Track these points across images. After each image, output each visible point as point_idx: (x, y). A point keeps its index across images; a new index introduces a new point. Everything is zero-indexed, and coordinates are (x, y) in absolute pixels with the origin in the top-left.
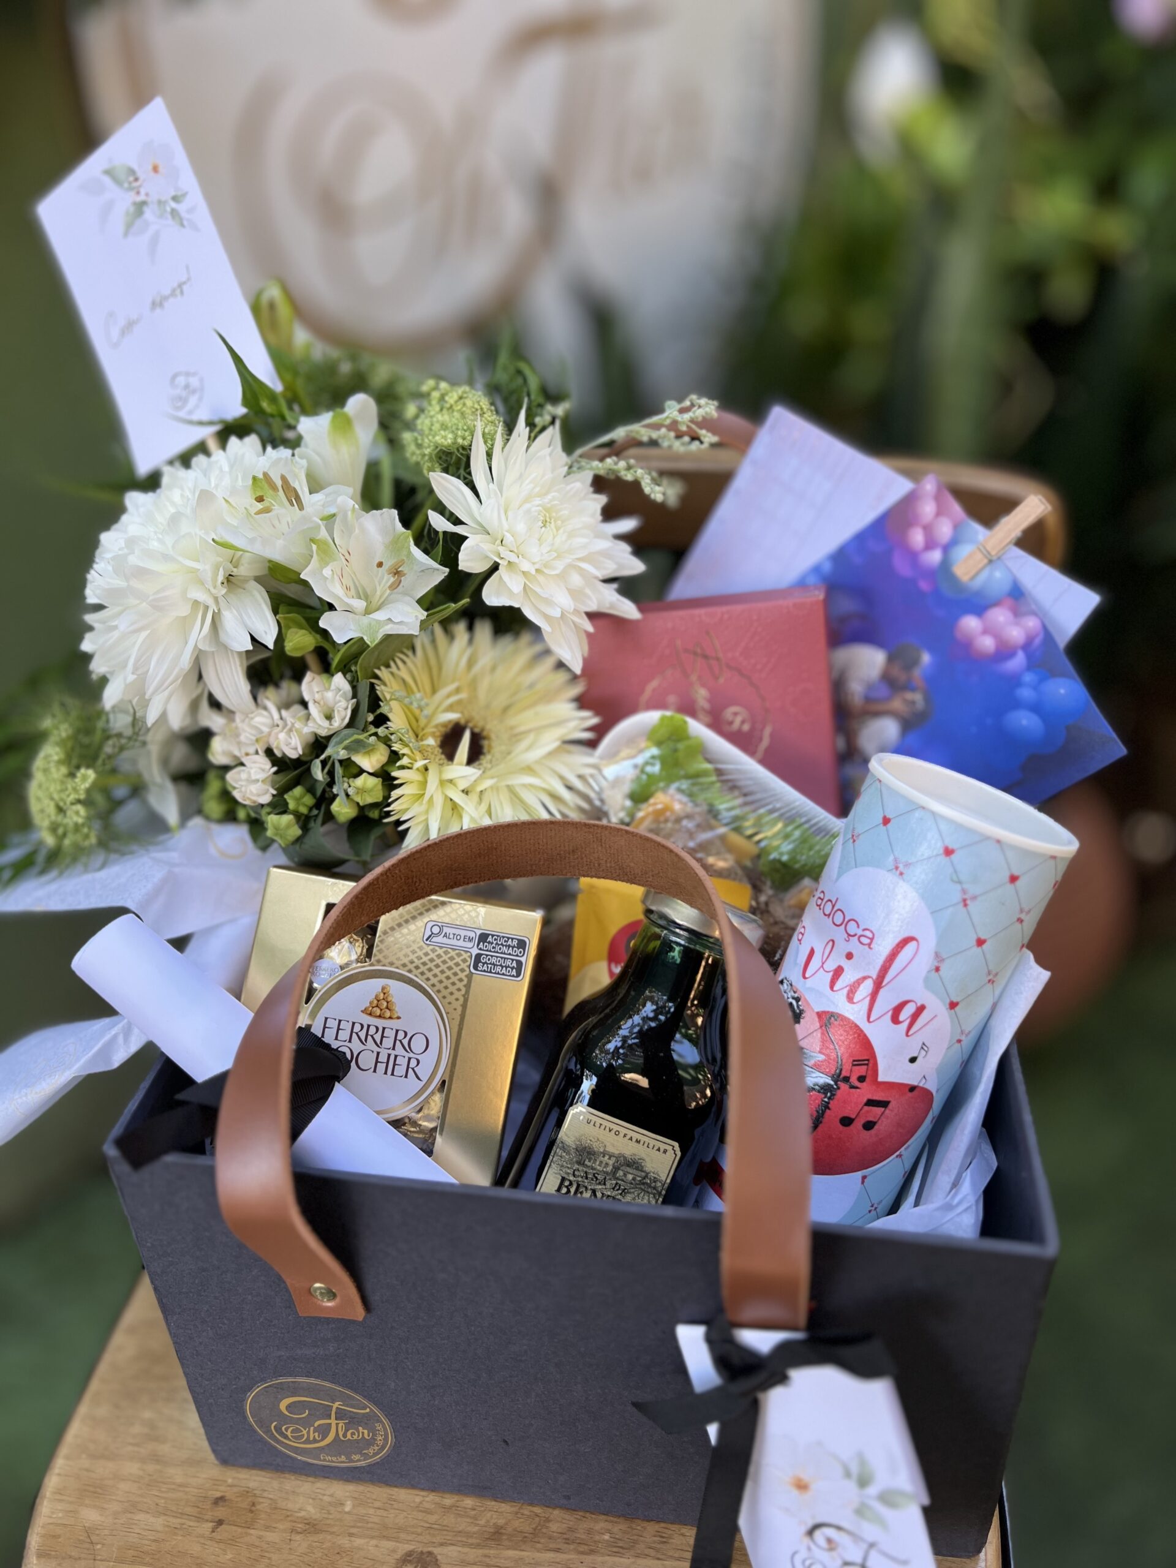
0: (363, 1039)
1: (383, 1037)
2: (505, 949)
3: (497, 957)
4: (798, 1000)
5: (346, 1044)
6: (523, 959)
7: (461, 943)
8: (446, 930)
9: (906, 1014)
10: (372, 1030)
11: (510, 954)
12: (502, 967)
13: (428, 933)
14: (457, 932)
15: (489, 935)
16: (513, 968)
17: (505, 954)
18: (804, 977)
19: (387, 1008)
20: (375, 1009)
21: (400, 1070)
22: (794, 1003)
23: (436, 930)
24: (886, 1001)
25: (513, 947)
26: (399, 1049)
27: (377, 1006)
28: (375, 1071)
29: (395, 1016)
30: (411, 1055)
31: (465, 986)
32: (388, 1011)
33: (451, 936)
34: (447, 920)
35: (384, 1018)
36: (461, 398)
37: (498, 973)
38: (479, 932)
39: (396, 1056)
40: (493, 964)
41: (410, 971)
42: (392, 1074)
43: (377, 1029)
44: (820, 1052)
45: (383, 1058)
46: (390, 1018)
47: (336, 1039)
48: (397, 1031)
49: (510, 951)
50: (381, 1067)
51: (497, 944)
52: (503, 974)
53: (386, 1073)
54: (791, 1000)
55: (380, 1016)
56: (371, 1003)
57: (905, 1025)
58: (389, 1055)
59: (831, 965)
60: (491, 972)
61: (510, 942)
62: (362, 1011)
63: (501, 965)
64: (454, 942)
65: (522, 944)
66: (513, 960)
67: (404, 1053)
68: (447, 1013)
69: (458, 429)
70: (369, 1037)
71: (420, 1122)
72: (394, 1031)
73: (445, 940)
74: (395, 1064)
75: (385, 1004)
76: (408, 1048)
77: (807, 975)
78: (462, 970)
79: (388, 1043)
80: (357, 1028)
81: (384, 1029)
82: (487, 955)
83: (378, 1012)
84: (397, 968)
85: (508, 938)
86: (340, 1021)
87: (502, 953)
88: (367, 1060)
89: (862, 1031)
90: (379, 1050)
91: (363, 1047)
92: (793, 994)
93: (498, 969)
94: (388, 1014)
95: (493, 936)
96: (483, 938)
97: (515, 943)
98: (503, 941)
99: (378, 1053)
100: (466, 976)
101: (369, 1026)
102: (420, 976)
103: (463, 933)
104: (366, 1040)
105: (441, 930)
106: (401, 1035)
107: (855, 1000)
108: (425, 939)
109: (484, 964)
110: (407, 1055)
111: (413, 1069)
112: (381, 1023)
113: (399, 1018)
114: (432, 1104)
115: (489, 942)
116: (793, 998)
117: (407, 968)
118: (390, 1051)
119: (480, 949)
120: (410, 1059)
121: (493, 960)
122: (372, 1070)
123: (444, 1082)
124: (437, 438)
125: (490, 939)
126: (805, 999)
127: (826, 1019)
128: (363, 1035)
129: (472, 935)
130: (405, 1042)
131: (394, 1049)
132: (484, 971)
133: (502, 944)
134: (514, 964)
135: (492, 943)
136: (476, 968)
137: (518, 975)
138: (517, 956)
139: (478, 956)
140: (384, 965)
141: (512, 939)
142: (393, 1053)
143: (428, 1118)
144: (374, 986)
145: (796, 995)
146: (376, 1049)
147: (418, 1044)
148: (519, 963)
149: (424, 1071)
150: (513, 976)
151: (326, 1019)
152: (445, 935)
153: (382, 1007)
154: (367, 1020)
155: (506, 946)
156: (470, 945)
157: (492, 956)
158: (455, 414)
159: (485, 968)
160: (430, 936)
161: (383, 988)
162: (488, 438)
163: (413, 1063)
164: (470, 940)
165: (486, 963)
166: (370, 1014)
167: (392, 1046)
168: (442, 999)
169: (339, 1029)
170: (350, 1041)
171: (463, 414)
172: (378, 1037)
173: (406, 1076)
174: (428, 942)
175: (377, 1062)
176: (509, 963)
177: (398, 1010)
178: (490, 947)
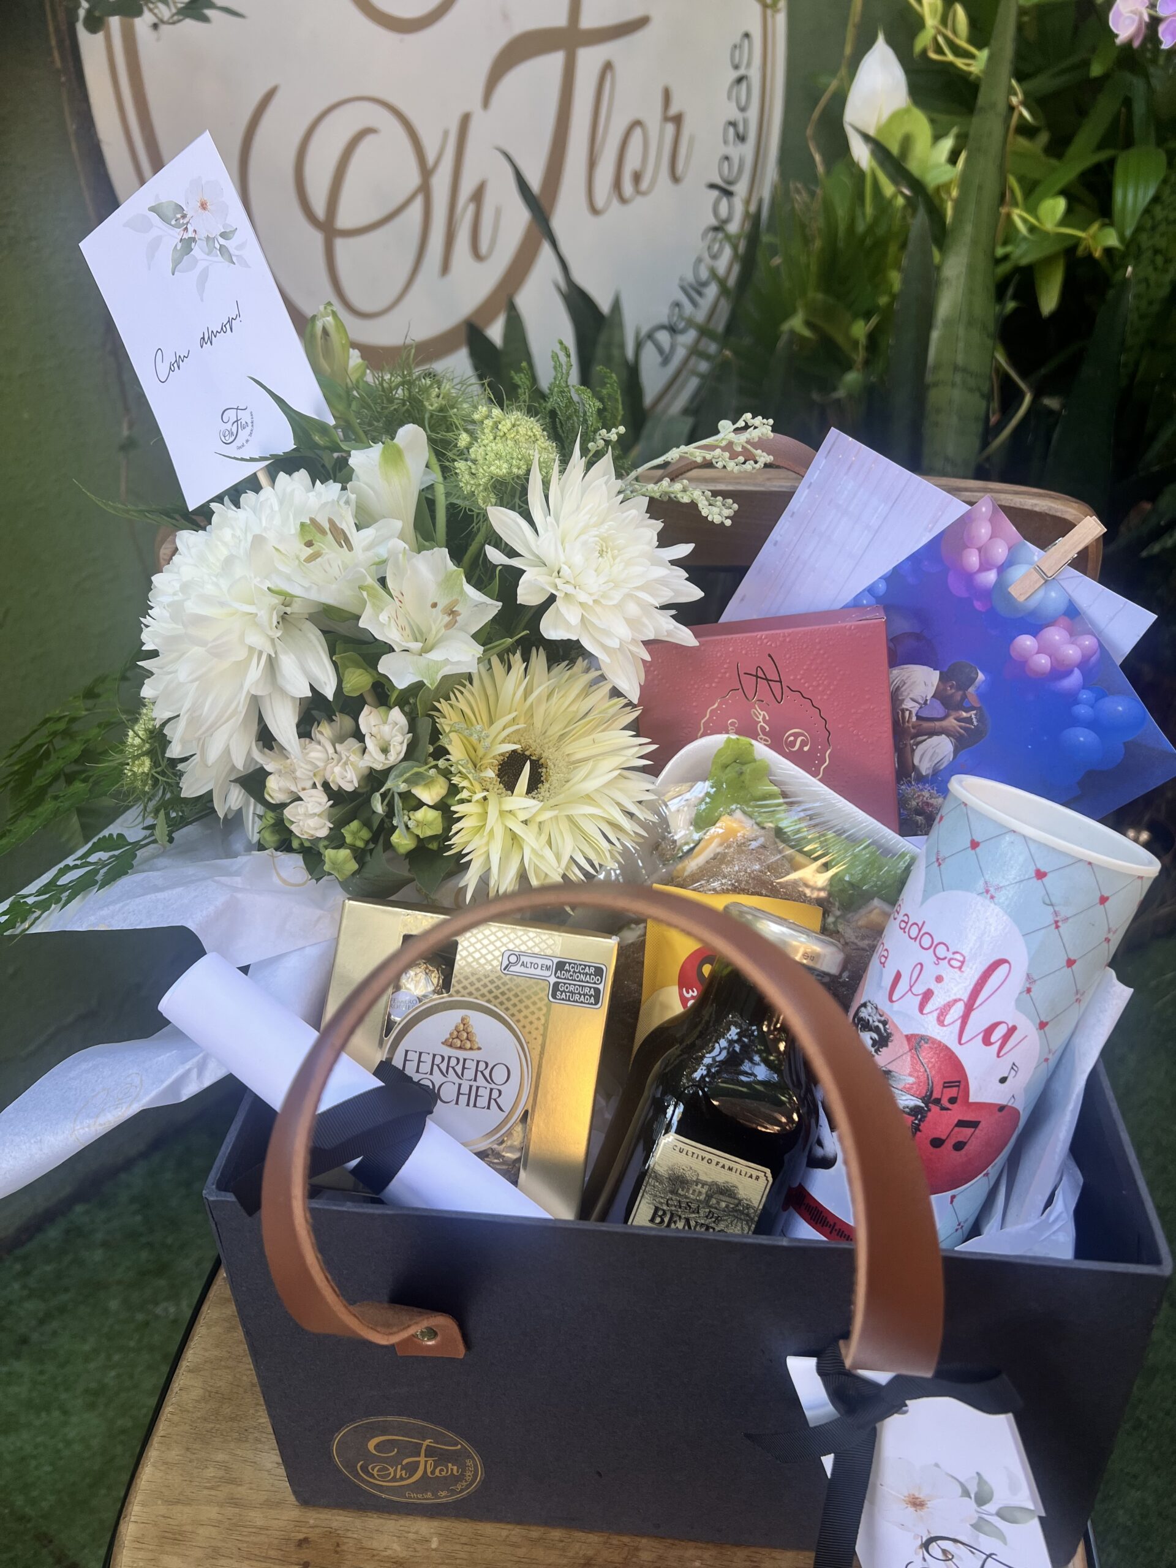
0: (444, 1071)
1: (464, 1068)
2: (582, 977)
3: (575, 985)
4: (885, 1023)
5: (428, 1076)
6: (601, 987)
7: (538, 972)
8: (523, 959)
9: (997, 1035)
10: (453, 1062)
11: (587, 982)
12: (581, 995)
13: (505, 963)
14: (535, 960)
15: (566, 963)
16: (590, 996)
17: (582, 981)
18: (891, 1000)
19: (467, 1039)
20: (455, 1040)
21: (483, 1102)
22: (881, 1026)
23: (513, 959)
24: (979, 1021)
25: (590, 975)
26: (481, 1080)
27: (457, 1037)
28: (457, 1103)
29: (476, 1047)
30: (493, 1086)
31: (544, 1015)
32: (468, 1042)
33: (529, 965)
34: (523, 948)
35: (465, 1049)
36: (514, 426)
37: (577, 1002)
38: (556, 960)
39: (478, 1088)
40: (572, 992)
41: (489, 1001)
42: (475, 1106)
43: (458, 1060)
44: (910, 1075)
45: (465, 1089)
46: (471, 1049)
47: (417, 1071)
48: (478, 1062)
49: (588, 978)
50: (463, 1099)
51: (574, 972)
52: (582, 1002)
53: (468, 1105)
54: (877, 1023)
55: (460, 1048)
56: (451, 1034)
57: (997, 1046)
58: (471, 1087)
59: (919, 989)
60: (569, 1000)
61: (587, 970)
62: (443, 1043)
63: (579, 993)
64: (532, 971)
65: (599, 972)
66: (590, 988)
67: (485, 1084)
68: (528, 1043)
69: (512, 458)
70: (450, 1069)
71: (504, 1154)
72: (475, 1062)
73: (523, 969)
74: (477, 1096)
75: (465, 1035)
76: (490, 1080)
77: (894, 998)
78: (541, 999)
79: (469, 1074)
80: (438, 1060)
81: (465, 1060)
82: (565, 984)
83: (458, 1043)
84: (476, 998)
85: (585, 966)
86: (421, 1053)
87: (579, 981)
88: (448, 1092)
89: (953, 1053)
90: (460, 1081)
91: (445, 1079)
92: (879, 1018)
93: (577, 997)
94: (468, 1045)
95: (570, 964)
96: (560, 966)
97: (592, 970)
98: (580, 968)
99: (460, 1085)
100: (546, 1005)
101: (450, 1058)
102: (499, 1006)
103: (540, 962)
104: (447, 1072)
105: (518, 959)
106: (482, 1066)
107: (946, 1023)
108: (503, 967)
109: (562, 992)
110: (489, 1086)
111: (495, 1100)
112: (462, 1054)
113: (479, 1049)
114: (515, 1134)
115: (566, 971)
116: (879, 1021)
117: (486, 999)
118: (472, 1083)
119: (558, 977)
120: (491, 1090)
121: (571, 988)
122: (454, 1102)
123: (526, 1112)
124: (492, 468)
125: (567, 967)
126: (893, 1022)
127: (916, 1042)
128: (444, 1067)
129: (549, 963)
130: (487, 1073)
131: (475, 1080)
132: (563, 999)
133: (579, 972)
134: (592, 992)
135: (570, 971)
136: (554, 996)
137: (597, 1003)
138: (595, 983)
139: (556, 985)
140: (463, 996)
141: (589, 966)
142: (475, 1084)
143: (511, 1148)
144: (452, 1018)
145: (883, 1019)
146: (457, 1081)
147: (499, 1075)
148: (597, 991)
149: (507, 1105)
150: (592, 1004)
151: (407, 1051)
152: (523, 964)
153: (461, 1038)
154: (447, 1051)
155: (583, 974)
156: (549, 973)
157: (570, 984)
158: (509, 442)
159: (563, 996)
160: (507, 966)
161: (463, 1019)
162: (545, 466)
163: (495, 1094)
164: (548, 968)
165: (564, 991)
166: (451, 1046)
167: (473, 1077)
168: (522, 1029)
169: (419, 1061)
170: (431, 1073)
171: (516, 442)
172: (459, 1069)
173: (489, 1108)
174: (506, 972)
175: (459, 1093)
176: (587, 990)
177: (479, 1040)
178: (567, 975)
